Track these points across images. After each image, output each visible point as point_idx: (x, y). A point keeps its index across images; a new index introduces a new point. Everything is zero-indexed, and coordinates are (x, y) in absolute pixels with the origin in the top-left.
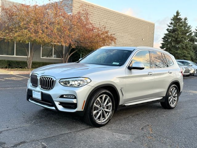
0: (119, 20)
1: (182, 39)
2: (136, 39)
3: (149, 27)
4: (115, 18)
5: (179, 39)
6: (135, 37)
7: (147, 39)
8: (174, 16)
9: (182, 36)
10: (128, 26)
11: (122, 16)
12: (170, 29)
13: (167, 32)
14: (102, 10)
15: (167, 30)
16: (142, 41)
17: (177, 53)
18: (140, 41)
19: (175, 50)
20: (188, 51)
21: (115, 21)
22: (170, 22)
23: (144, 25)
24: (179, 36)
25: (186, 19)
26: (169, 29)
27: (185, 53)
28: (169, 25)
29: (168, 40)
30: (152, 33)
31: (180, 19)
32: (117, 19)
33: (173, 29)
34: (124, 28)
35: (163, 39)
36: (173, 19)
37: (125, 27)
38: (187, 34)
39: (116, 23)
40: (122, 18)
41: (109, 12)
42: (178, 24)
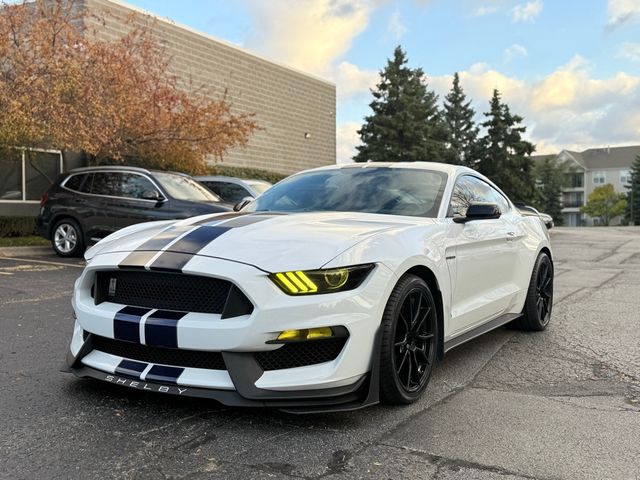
1: (417, 132)
2: (287, 134)
3: (322, 96)
4: (223, 63)
5: (408, 134)
6: (284, 128)
7: (319, 133)
8: (389, 62)
9: (416, 124)
10: (262, 91)
11: (241, 57)
12: (382, 103)
13: (371, 113)
14: (180, 35)
15: (373, 105)
16: (304, 139)
18: (299, 141)
21: (222, 74)
22: (380, 83)
23: (306, 91)
24: (409, 124)
25: (420, 73)
26: (377, 104)
28: (376, 90)
29: (376, 135)
30: (331, 116)
31: (406, 73)
33: (389, 102)
34: (251, 99)
35: (359, 132)
36: (388, 74)
37: (254, 95)
38: (429, 118)
39: (225, 80)
40: (243, 66)
41: (203, 43)
42: (401, 88)
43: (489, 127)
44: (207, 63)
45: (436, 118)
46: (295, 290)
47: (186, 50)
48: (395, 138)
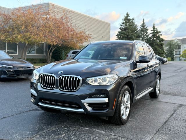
0: (84, 21)
1: (132, 36)
3: (107, 26)
4: (82, 19)
5: (129, 36)
6: (97, 35)
7: (106, 36)
8: (125, 17)
9: (132, 34)
11: (86, 17)
12: (123, 28)
13: (120, 30)
15: (120, 28)
16: (102, 38)
18: (100, 38)
21: (82, 22)
22: (122, 22)
23: (102, 25)
24: (130, 34)
25: (133, 19)
28: (121, 24)
29: (121, 36)
30: (109, 31)
31: (129, 20)
32: (83, 20)
33: (125, 28)
35: (116, 35)
36: (125, 20)
37: (89, 27)
38: (135, 32)
39: (82, 23)
40: (87, 19)
41: (77, 14)
42: (128, 24)
43: (152, 34)
44: (78, 19)
45: (137, 31)
48: (126, 37)
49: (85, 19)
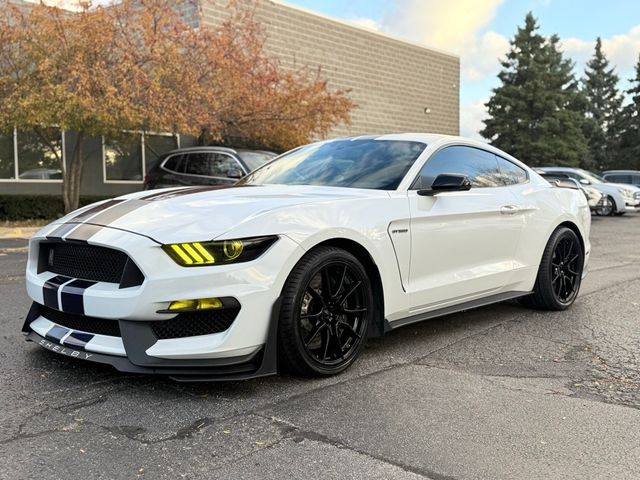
0: (348, 49)
1: (548, 102)
2: (405, 110)
3: (444, 69)
4: (337, 41)
5: (538, 105)
6: (402, 104)
7: (440, 108)
8: (520, 30)
9: (547, 94)
10: (379, 68)
11: (357, 34)
12: (510, 74)
13: (500, 84)
14: (292, 15)
15: (501, 76)
16: (424, 114)
17: (536, 149)
18: (418, 116)
19: (529, 140)
20: (569, 141)
21: (337, 52)
22: (509, 52)
23: (426, 64)
24: (539, 94)
25: (555, 40)
26: (505, 74)
27: (560, 145)
28: (506, 60)
29: (503, 107)
30: (454, 89)
31: (539, 39)
32: (341, 47)
33: (519, 71)
34: (367, 76)
35: (486, 105)
36: (519, 41)
37: (370, 71)
38: (564, 87)
39: (340, 59)
40: (358, 43)
41: (315, 22)
42: (532, 56)
43: (634, 94)
44: (321, 42)
45: (574, 86)
46: (189, 262)
47: (299, 30)
48: (524, 110)
49: (351, 44)
